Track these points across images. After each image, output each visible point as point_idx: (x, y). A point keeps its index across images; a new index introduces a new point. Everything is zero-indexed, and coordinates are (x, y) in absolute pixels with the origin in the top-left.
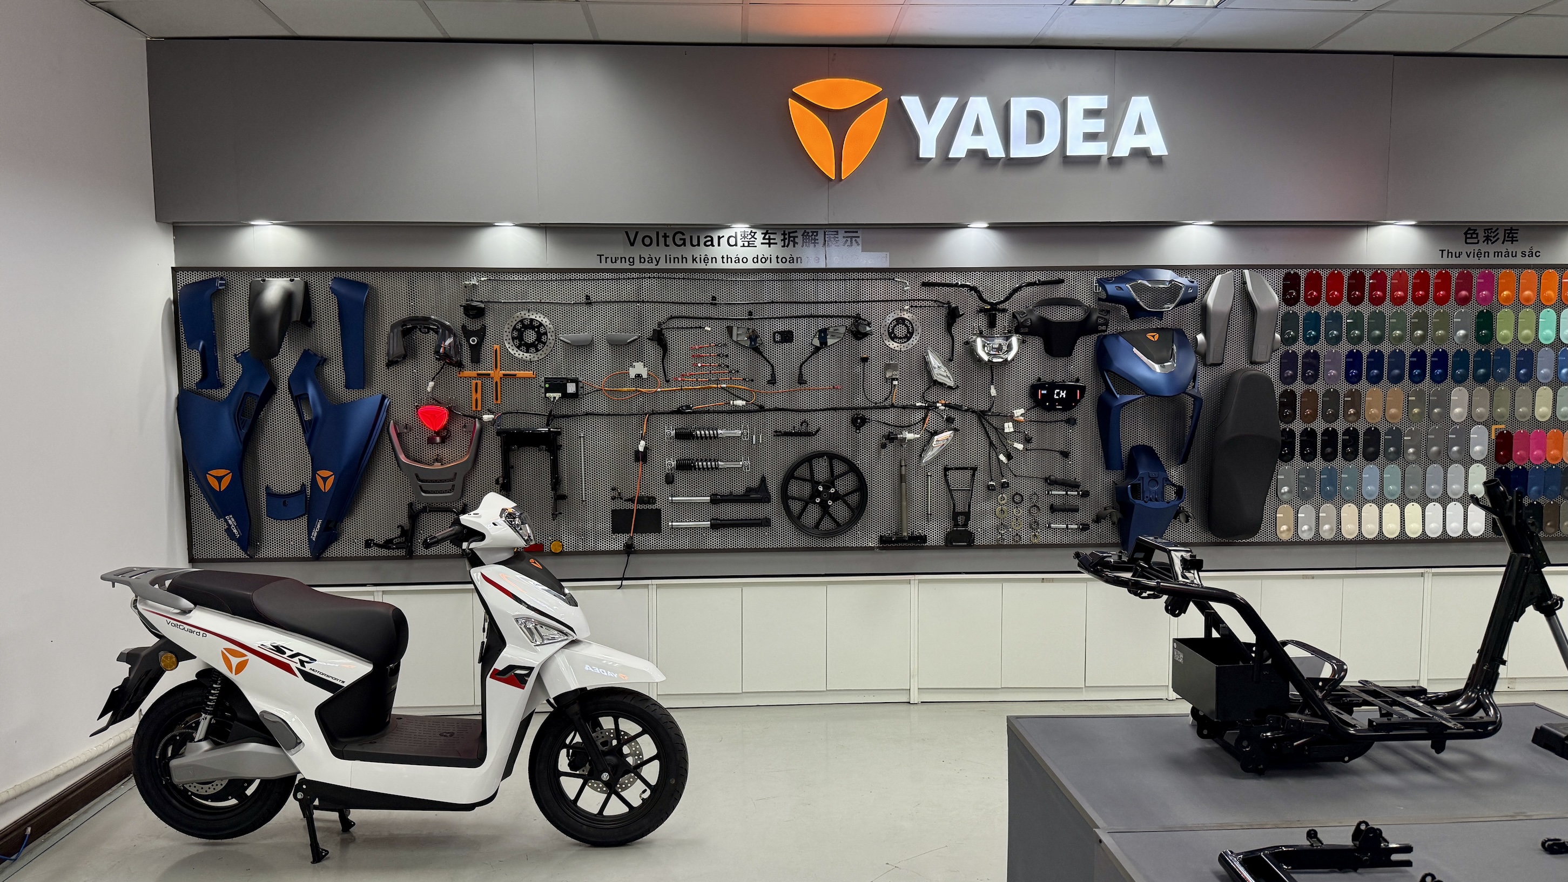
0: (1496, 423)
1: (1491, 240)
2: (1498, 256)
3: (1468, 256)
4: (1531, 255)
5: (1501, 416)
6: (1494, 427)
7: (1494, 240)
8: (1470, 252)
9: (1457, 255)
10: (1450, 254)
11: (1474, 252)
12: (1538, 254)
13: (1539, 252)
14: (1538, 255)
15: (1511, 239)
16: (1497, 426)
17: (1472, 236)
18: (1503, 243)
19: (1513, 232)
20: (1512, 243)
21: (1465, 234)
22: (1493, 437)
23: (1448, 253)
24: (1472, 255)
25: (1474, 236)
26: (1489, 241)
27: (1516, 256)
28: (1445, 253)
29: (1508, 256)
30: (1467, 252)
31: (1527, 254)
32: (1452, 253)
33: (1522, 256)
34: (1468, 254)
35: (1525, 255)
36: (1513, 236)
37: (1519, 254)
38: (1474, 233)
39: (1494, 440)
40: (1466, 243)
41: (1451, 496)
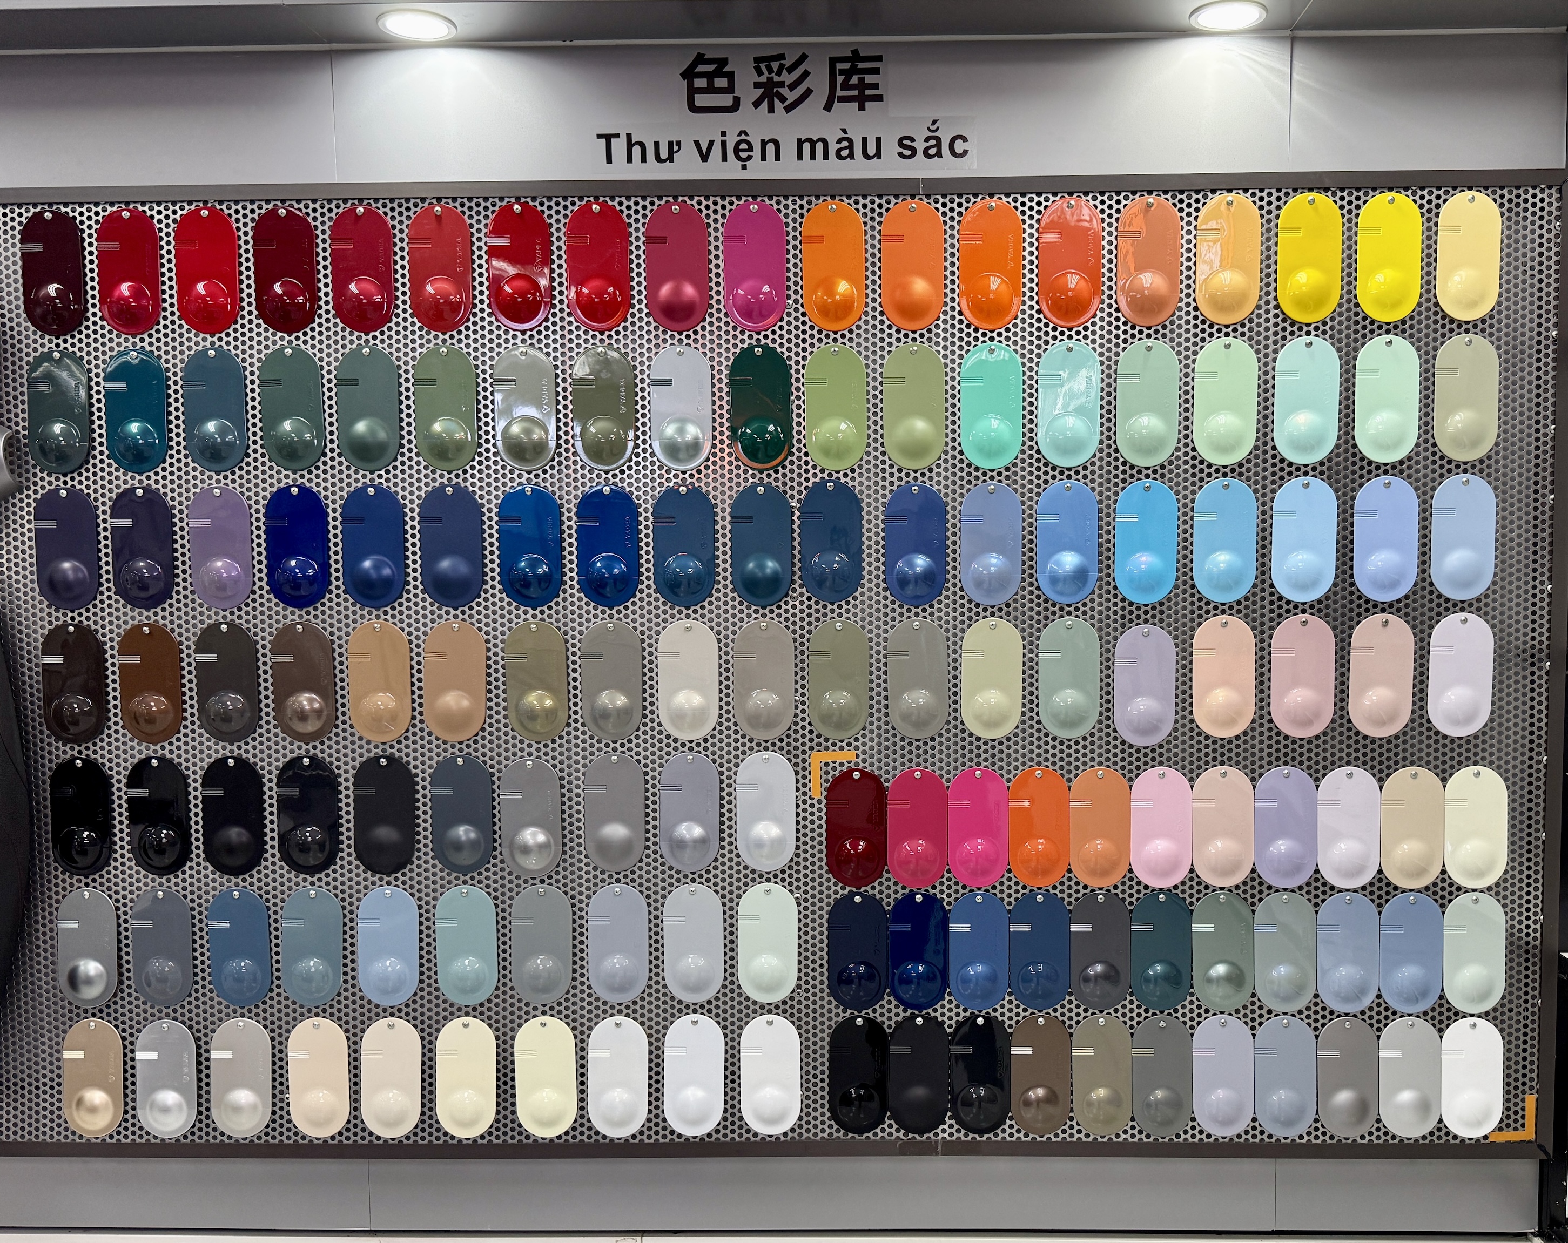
0: (826, 744)
1: (783, 99)
2: (813, 157)
3: (705, 158)
4: (934, 149)
5: (841, 721)
6: (817, 759)
7: (791, 97)
8: (711, 143)
9: (664, 154)
10: (636, 150)
11: (724, 143)
12: (959, 146)
13: (964, 139)
14: (959, 150)
15: (855, 93)
16: (827, 756)
17: (711, 83)
18: (828, 107)
19: (861, 65)
20: (862, 108)
21: (684, 75)
22: (818, 791)
23: (630, 146)
24: (717, 150)
25: (721, 82)
26: (777, 102)
27: (878, 155)
28: (619, 146)
29: (851, 156)
30: (697, 143)
31: (920, 146)
32: (642, 145)
33: (901, 155)
34: (704, 151)
35: (914, 151)
36: (861, 80)
37: (891, 148)
38: (719, 73)
39: (819, 802)
40: (693, 108)
41: (679, 994)
